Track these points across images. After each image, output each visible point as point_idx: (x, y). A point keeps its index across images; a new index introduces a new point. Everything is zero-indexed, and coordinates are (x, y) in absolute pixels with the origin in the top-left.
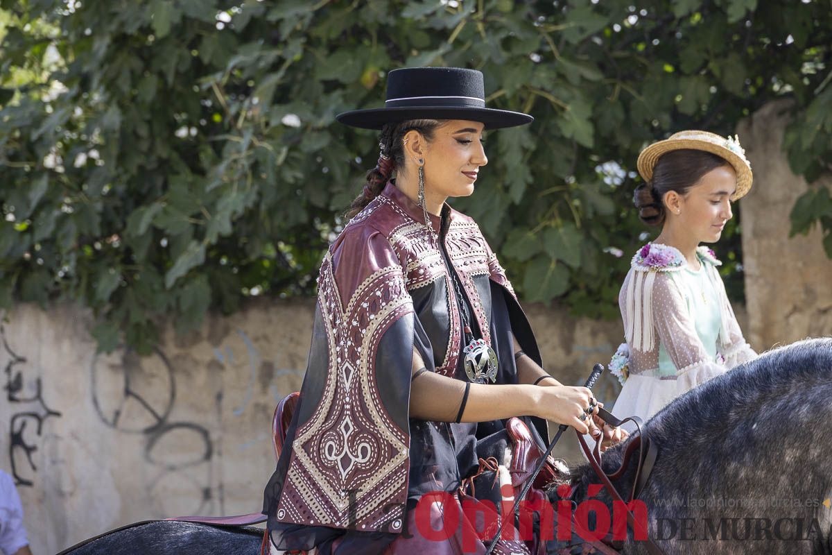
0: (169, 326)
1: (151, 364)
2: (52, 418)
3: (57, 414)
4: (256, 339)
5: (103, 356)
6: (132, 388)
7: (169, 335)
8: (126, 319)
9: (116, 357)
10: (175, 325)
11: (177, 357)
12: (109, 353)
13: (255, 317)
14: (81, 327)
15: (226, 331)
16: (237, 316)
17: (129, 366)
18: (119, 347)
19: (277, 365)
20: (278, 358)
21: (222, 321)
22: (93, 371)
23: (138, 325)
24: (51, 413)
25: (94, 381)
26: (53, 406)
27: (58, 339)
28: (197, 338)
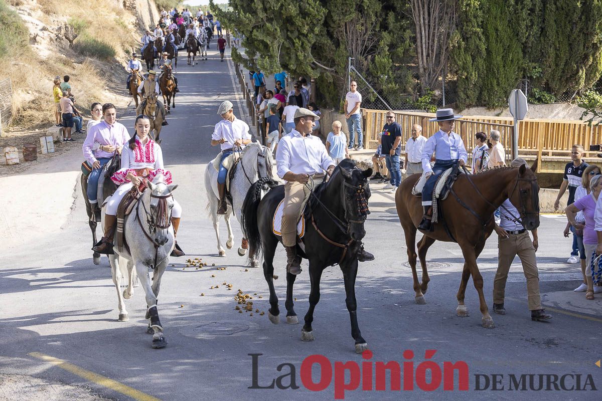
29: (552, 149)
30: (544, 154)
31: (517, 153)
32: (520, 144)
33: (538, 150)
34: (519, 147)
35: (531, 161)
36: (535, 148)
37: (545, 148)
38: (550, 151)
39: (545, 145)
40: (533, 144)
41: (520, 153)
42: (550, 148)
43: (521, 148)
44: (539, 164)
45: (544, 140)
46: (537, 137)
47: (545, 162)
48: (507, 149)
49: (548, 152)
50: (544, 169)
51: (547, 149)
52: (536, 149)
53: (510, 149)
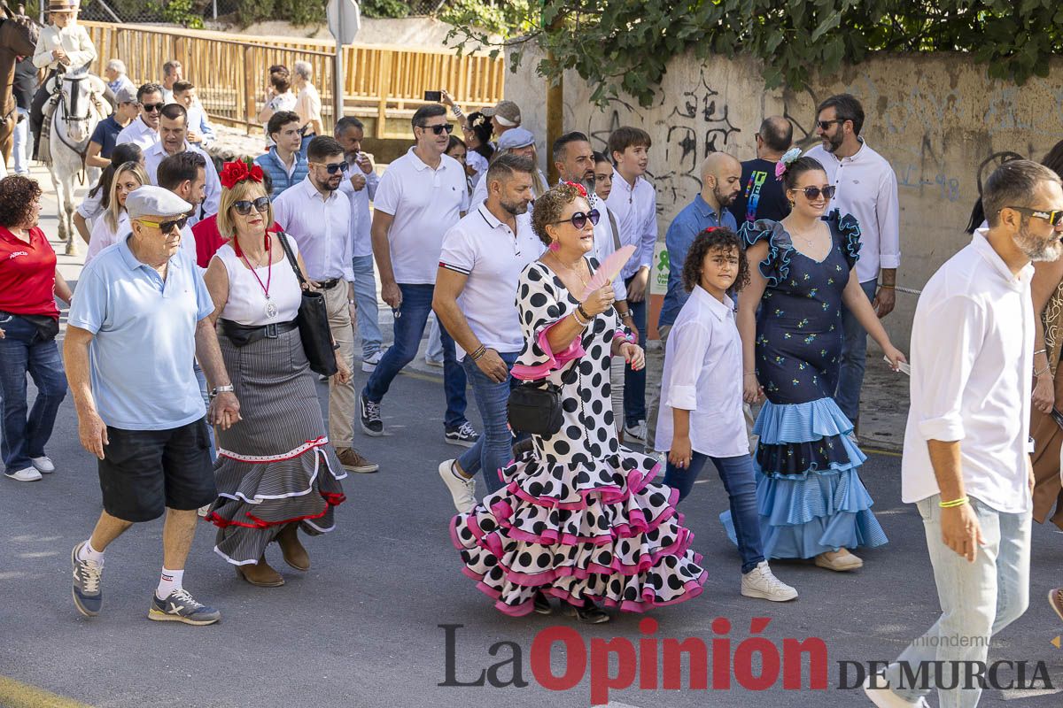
0: (816, 70)
1: (802, 96)
2: (734, 132)
3: (739, 130)
4: (876, 81)
5: (770, 91)
6: (788, 113)
7: (816, 76)
8: (786, 66)
9: (779, 92)
10: (819, 69)
11: (821, 92)
12: (773, 89)
13: (876, 64)
14: (755, 71)
15: (855, 75)
16: (863, 64)
17: (787, 98)
18: (781, 85)
19: (889, 99)
20: (891, 94)
21: (852, 67)
22: (763, 101)
23: (794, 70)
24: (733, 129)
25: (763, 109)
26: (734, 126)
27: (740, 79)
28: (835, 79)
29: (403, 97)
30: (391, 106)
31: (341, 103)
32: (348, 88)
33: (379, 99)
34: (347, 93)
35: (368, 117)
36: (375, 94)
37: (392, 95)
38: (400, 101)
39: (392, 90)
40: (371, 88)
41: (347, 103)
42: (400, 95)
43: (350, 94)
44: (382, 123)
45: (389, 80)
46: (378, 75)
47: (392, 119)
48: (324, 96)
49: (397, 103)
50: (390, 131)
51: (394, 97)
52: (377, 96)
53: (329, 97)
